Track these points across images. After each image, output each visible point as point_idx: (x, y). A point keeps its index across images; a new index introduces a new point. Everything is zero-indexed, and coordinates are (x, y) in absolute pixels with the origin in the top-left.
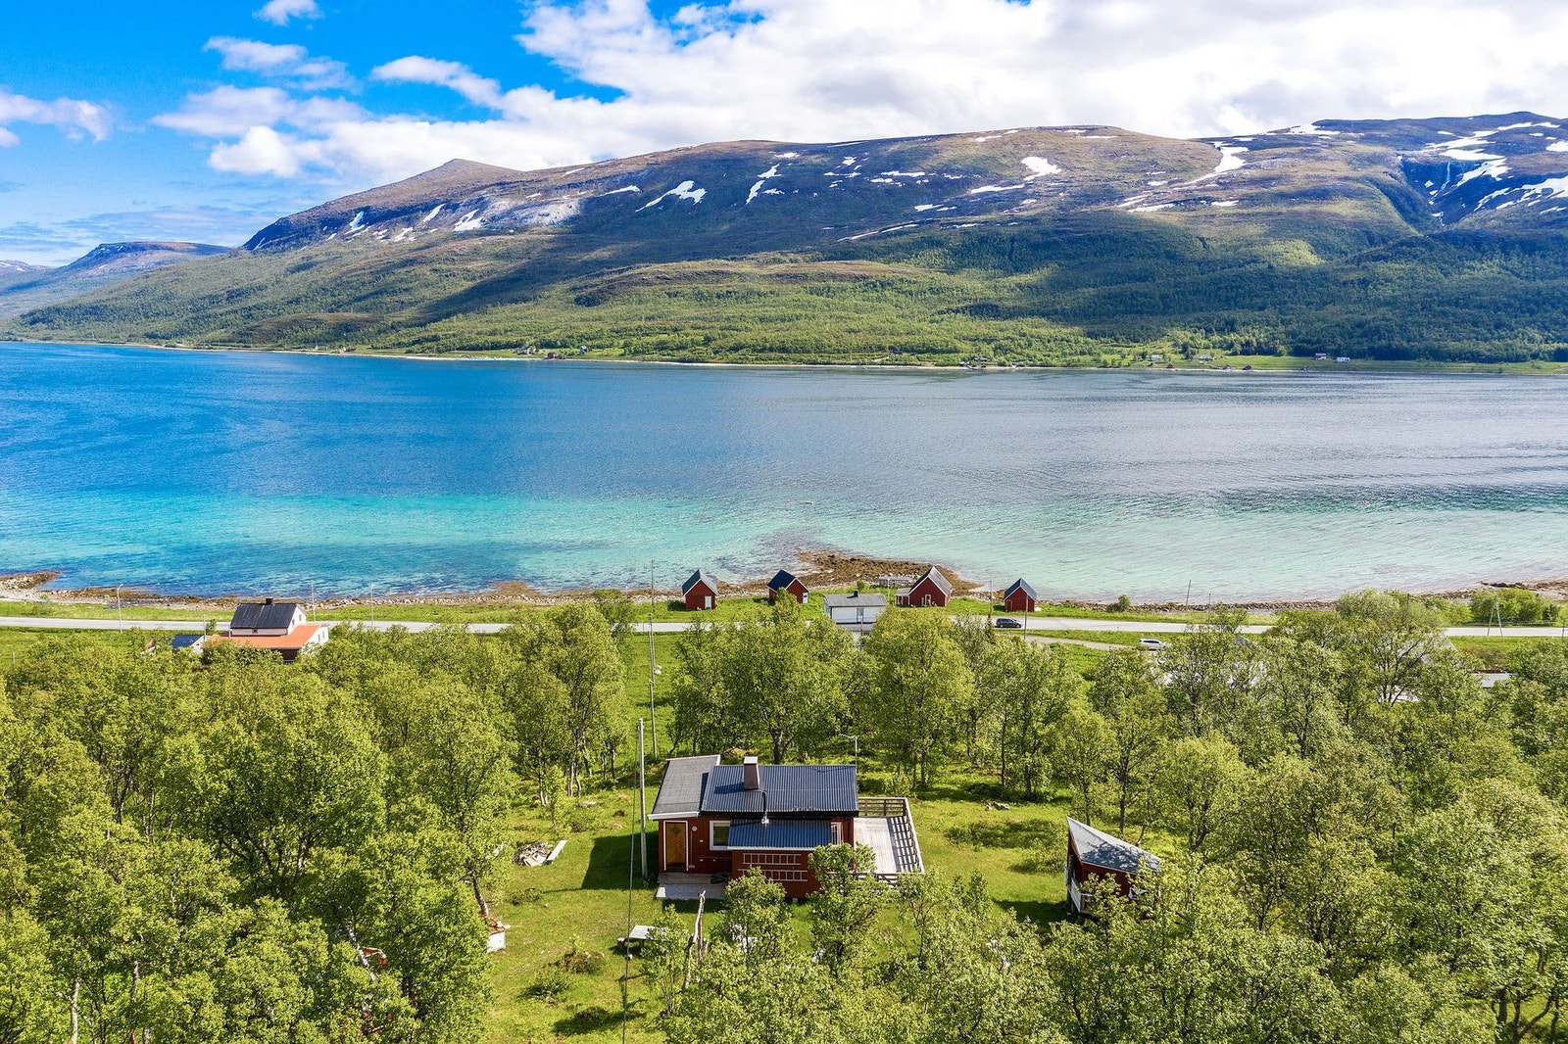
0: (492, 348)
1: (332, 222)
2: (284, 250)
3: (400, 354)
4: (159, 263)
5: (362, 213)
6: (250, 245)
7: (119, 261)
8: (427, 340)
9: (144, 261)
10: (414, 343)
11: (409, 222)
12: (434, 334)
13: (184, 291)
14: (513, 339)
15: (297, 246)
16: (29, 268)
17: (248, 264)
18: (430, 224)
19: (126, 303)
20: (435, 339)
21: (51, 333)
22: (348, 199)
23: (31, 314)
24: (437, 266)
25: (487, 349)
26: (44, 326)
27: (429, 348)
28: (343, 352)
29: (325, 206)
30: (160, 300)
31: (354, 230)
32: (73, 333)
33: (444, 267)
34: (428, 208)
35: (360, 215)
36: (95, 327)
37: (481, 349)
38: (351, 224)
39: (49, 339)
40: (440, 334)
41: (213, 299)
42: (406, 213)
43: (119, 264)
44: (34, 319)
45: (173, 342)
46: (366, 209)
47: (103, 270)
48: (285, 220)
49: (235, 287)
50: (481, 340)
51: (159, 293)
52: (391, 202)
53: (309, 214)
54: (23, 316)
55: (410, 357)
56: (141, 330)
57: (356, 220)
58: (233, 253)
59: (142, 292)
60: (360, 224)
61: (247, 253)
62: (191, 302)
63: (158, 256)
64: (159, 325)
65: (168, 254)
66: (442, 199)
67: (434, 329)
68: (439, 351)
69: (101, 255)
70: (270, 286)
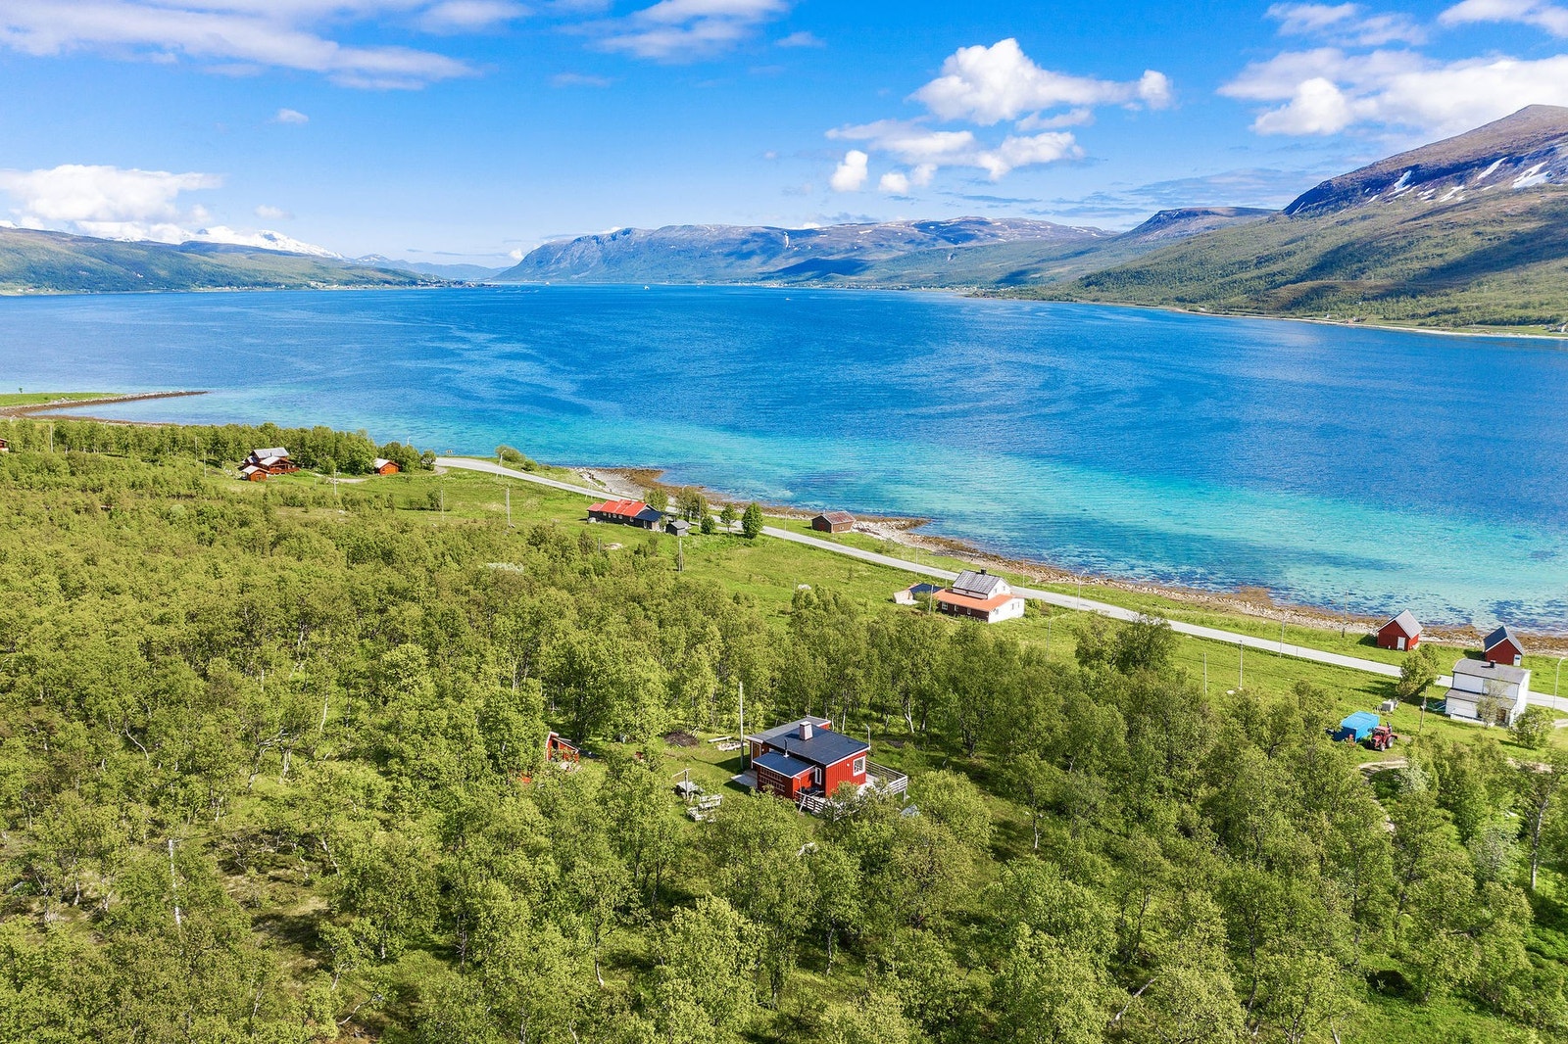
0: (1519, 323)
1: (1376, 183)
2: (1321, 214)
3: (1411, 326)
4: (1208, 228)
5: (1409, 172)
6: (1290, 210)
7: (1173, 227)
8: (1446, 312)
9: (1195, 226)
10: (1430, 315)
11: (1461, 180)
12: (1455, 305)
13: (1217, 257)
14: (1547, 314)
15: (1335, 210)
16: (1101, 233)
17: (1282, 230)
18: (1484, 182)
19: (1165, 268)
20: (1455, 311)
21: (1099, 294)
22: (1398, 158)
23: (1088, 277)
24: (1481, 229)
25: (1513, 324)
26: (1096, 288)
27: (1445, 321)
28: (1352, 323)
29: (1371, 167)
30: (1195, 266)
31: (1397, 191)
32: (1118, 295)
33: (1489, 229)
34: (1485, 163)
35: (1407, 175)
36: (1136, 290)
37: (1505, 324)
38: (1396, 185)
39: (1098, 300)
40: (1462, 306)
41: (1243, 265)
42: (1459, 171)
43: (1172, 229)
44: (1089, 282)
45: (1196, 306)
46: (1415, 168)
47: (1158, 236)
48: (1328, 183)
49: (1266, 253)
50: (1507, 314)
51: (1196, 259)
52: (1444, 159)
53: (1354, 176)
54: (1081, 279)
55: (1421, 330)
56: (1174, 293)
57: (1402, 180)
58: (1273, 216)
59: (1181, 258)
60: (1405, 184)
61: (1285, 218)
62: (1222, 268)
63: (1208, 221)
64: (1191, 289)
65: (1217, 219)
66: (1504, 152)
67: (1458, 298)
68: (1456, 325)
69: (1158, 221)
70: (1298, 251)
